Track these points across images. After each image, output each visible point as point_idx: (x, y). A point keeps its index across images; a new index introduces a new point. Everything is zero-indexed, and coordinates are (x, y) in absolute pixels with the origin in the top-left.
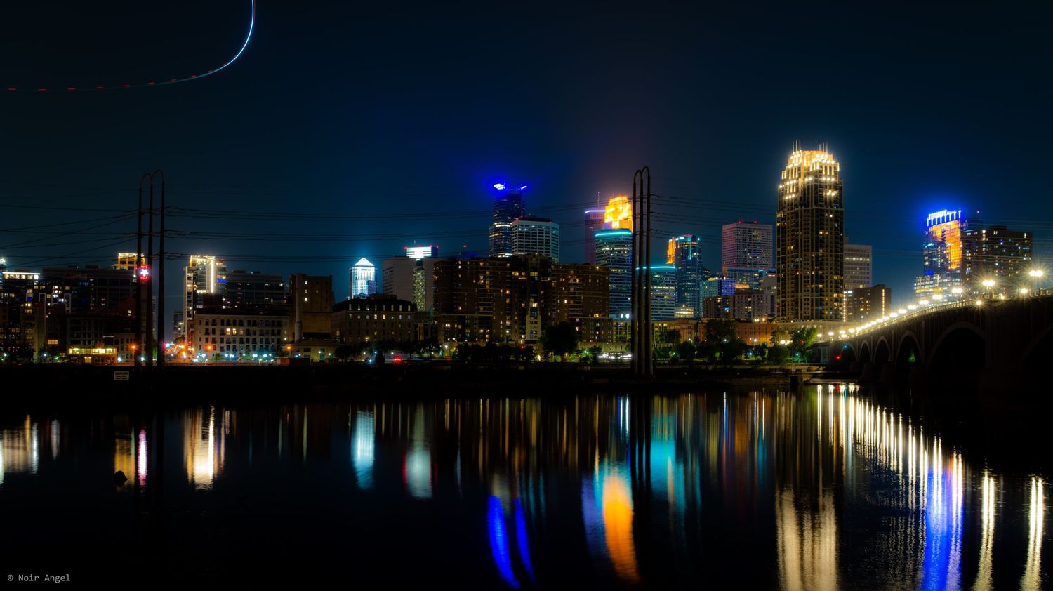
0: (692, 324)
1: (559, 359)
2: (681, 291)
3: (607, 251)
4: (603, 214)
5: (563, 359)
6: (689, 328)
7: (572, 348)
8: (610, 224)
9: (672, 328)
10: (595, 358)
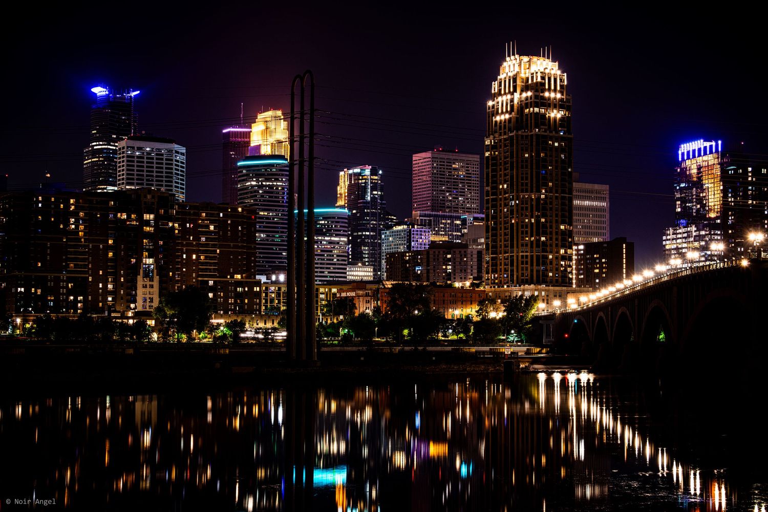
0: (371, 289)
1: (184, 338)
2: (356, 243)
3: (252, 186)
4: (248, 135)
5: (190, 338)
6: (367, 295)
7: (203, 324)
8: (258, 147)
9: (344, 295)
10: (236, 336)
